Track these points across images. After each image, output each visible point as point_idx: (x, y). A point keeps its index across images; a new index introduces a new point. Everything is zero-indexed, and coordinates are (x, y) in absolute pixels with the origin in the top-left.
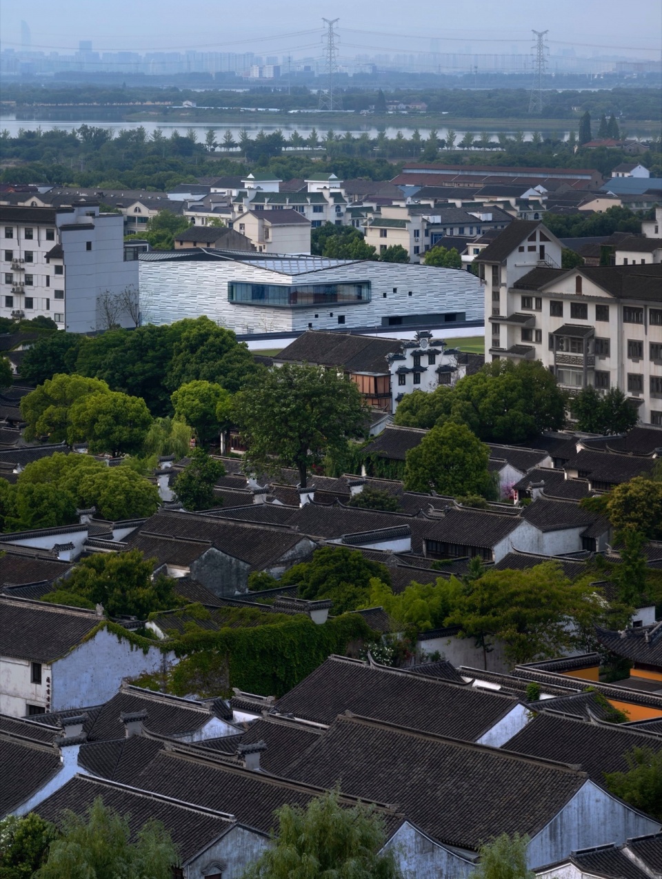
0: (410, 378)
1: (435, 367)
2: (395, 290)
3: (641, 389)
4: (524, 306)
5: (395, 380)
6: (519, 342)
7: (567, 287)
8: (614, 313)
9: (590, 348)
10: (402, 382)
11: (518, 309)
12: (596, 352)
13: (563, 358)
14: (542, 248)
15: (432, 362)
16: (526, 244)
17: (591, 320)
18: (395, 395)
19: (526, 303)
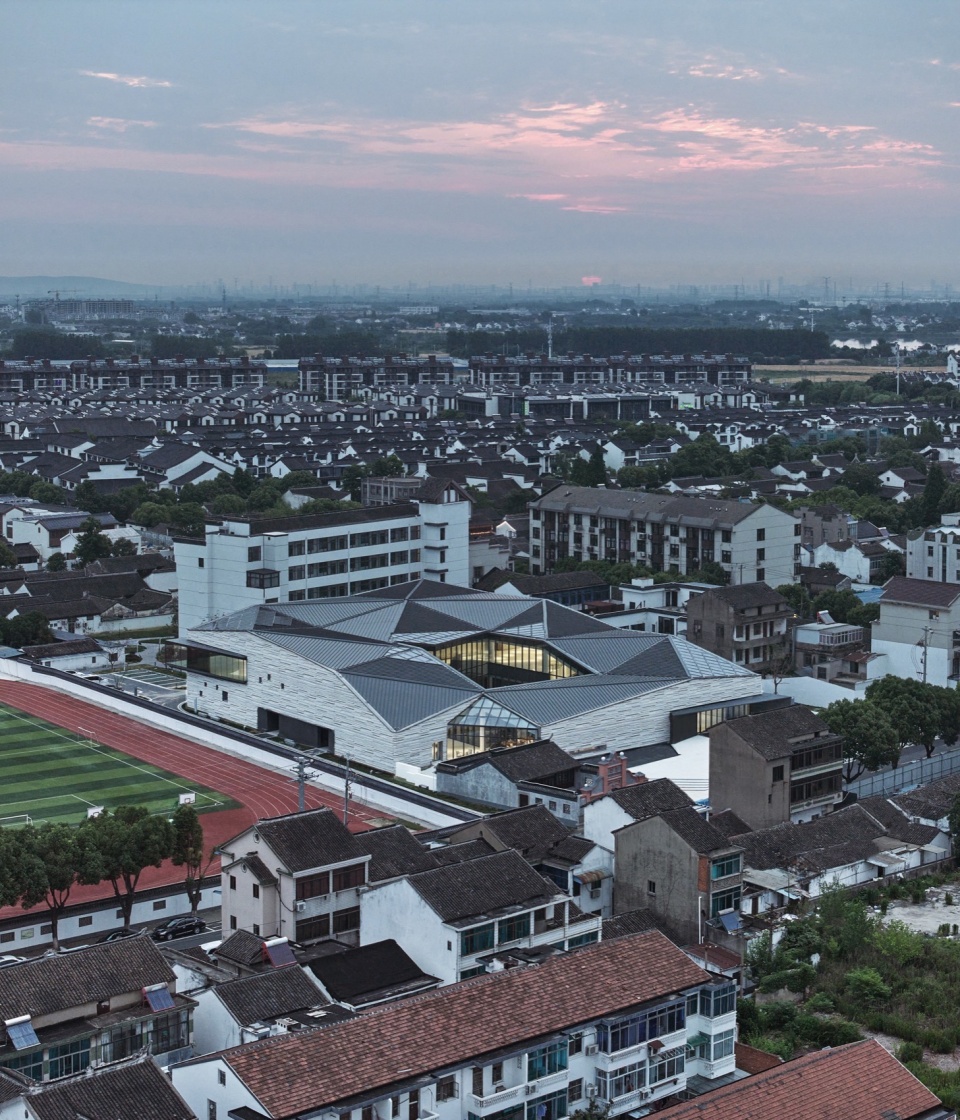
2: (269, 676)
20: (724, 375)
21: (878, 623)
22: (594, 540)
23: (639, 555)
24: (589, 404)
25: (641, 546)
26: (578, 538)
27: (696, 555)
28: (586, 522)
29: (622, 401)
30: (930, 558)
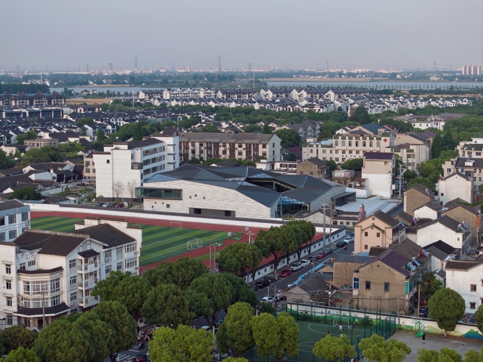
2: (196, 195)
20: (54, 101)
21: (364, 167)
22: (201, 152)
24: (29, 113)
25: (224, 152)
26: (193, 152)
27: (250, 154)
29: (42, 111)
30: (312, 154)
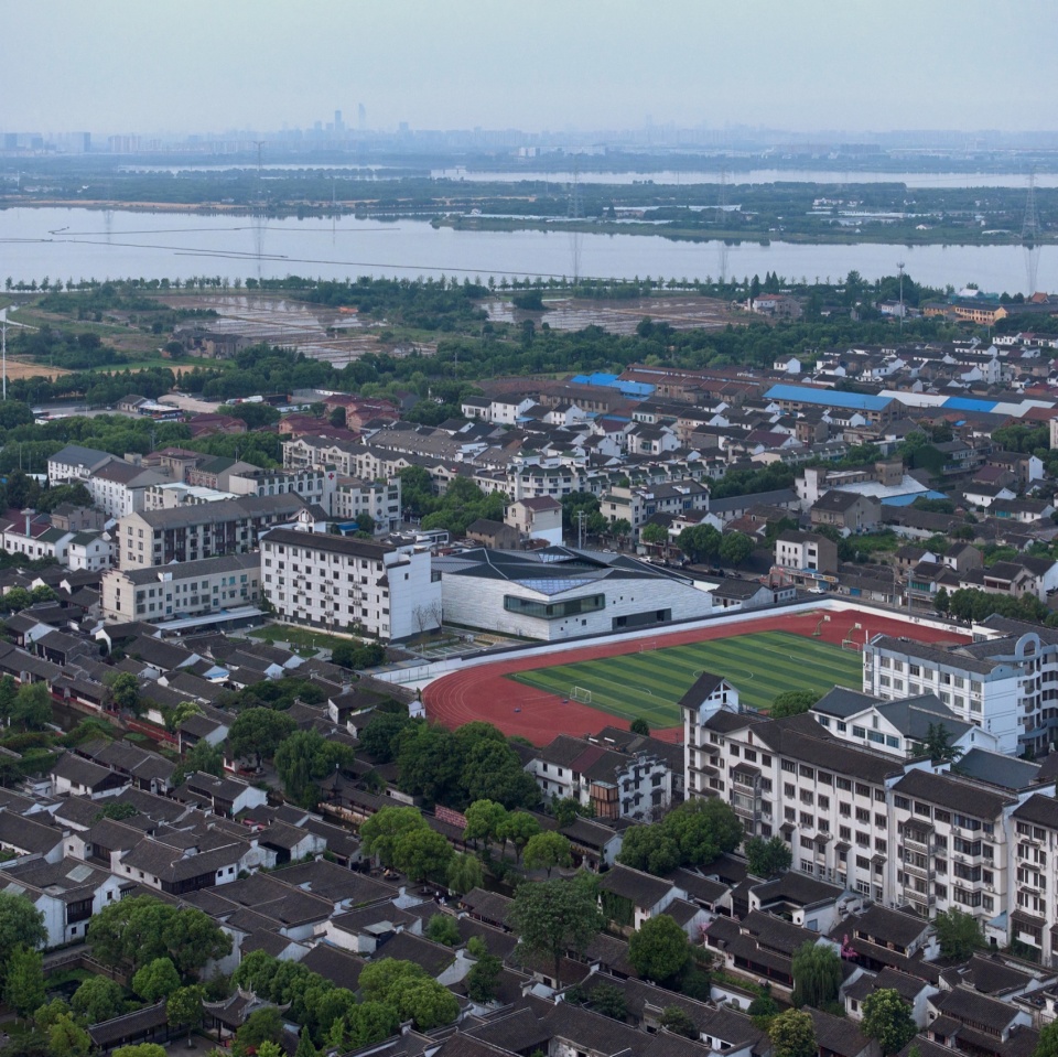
0: (632, 786)
1: (650, 775)
2: (621, 598)
3: (793, 818)
4: (712, 740)
5: (621, 789)
6: (708, 764)
7: (742, 736)
8: (775, 762)
9: (758, 783)
10: (626, 790)
11: (708, 741)
12: (762, 787)
13: (739, 788)
14: (725, 695)
15: (647, 772)
16: (713, 694)
17: (758, 764)
18: (621, 799)
19: (713, 738)
23: (242, 542)
25: (244, 536)
28: (200, 530)
